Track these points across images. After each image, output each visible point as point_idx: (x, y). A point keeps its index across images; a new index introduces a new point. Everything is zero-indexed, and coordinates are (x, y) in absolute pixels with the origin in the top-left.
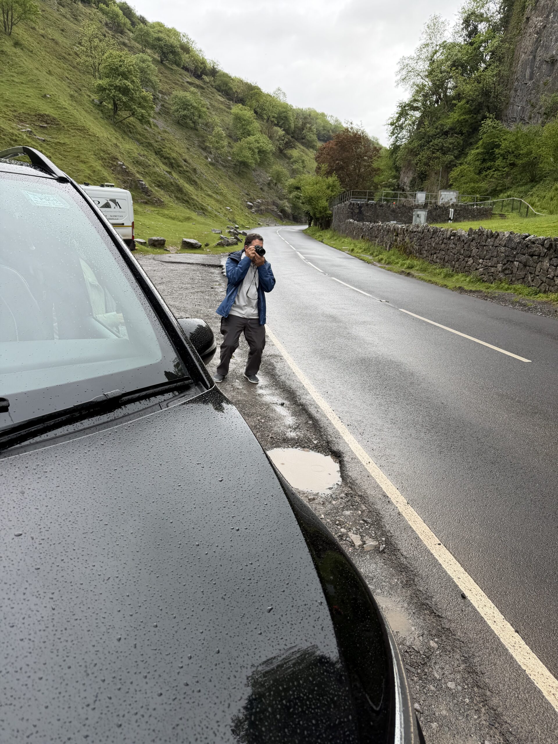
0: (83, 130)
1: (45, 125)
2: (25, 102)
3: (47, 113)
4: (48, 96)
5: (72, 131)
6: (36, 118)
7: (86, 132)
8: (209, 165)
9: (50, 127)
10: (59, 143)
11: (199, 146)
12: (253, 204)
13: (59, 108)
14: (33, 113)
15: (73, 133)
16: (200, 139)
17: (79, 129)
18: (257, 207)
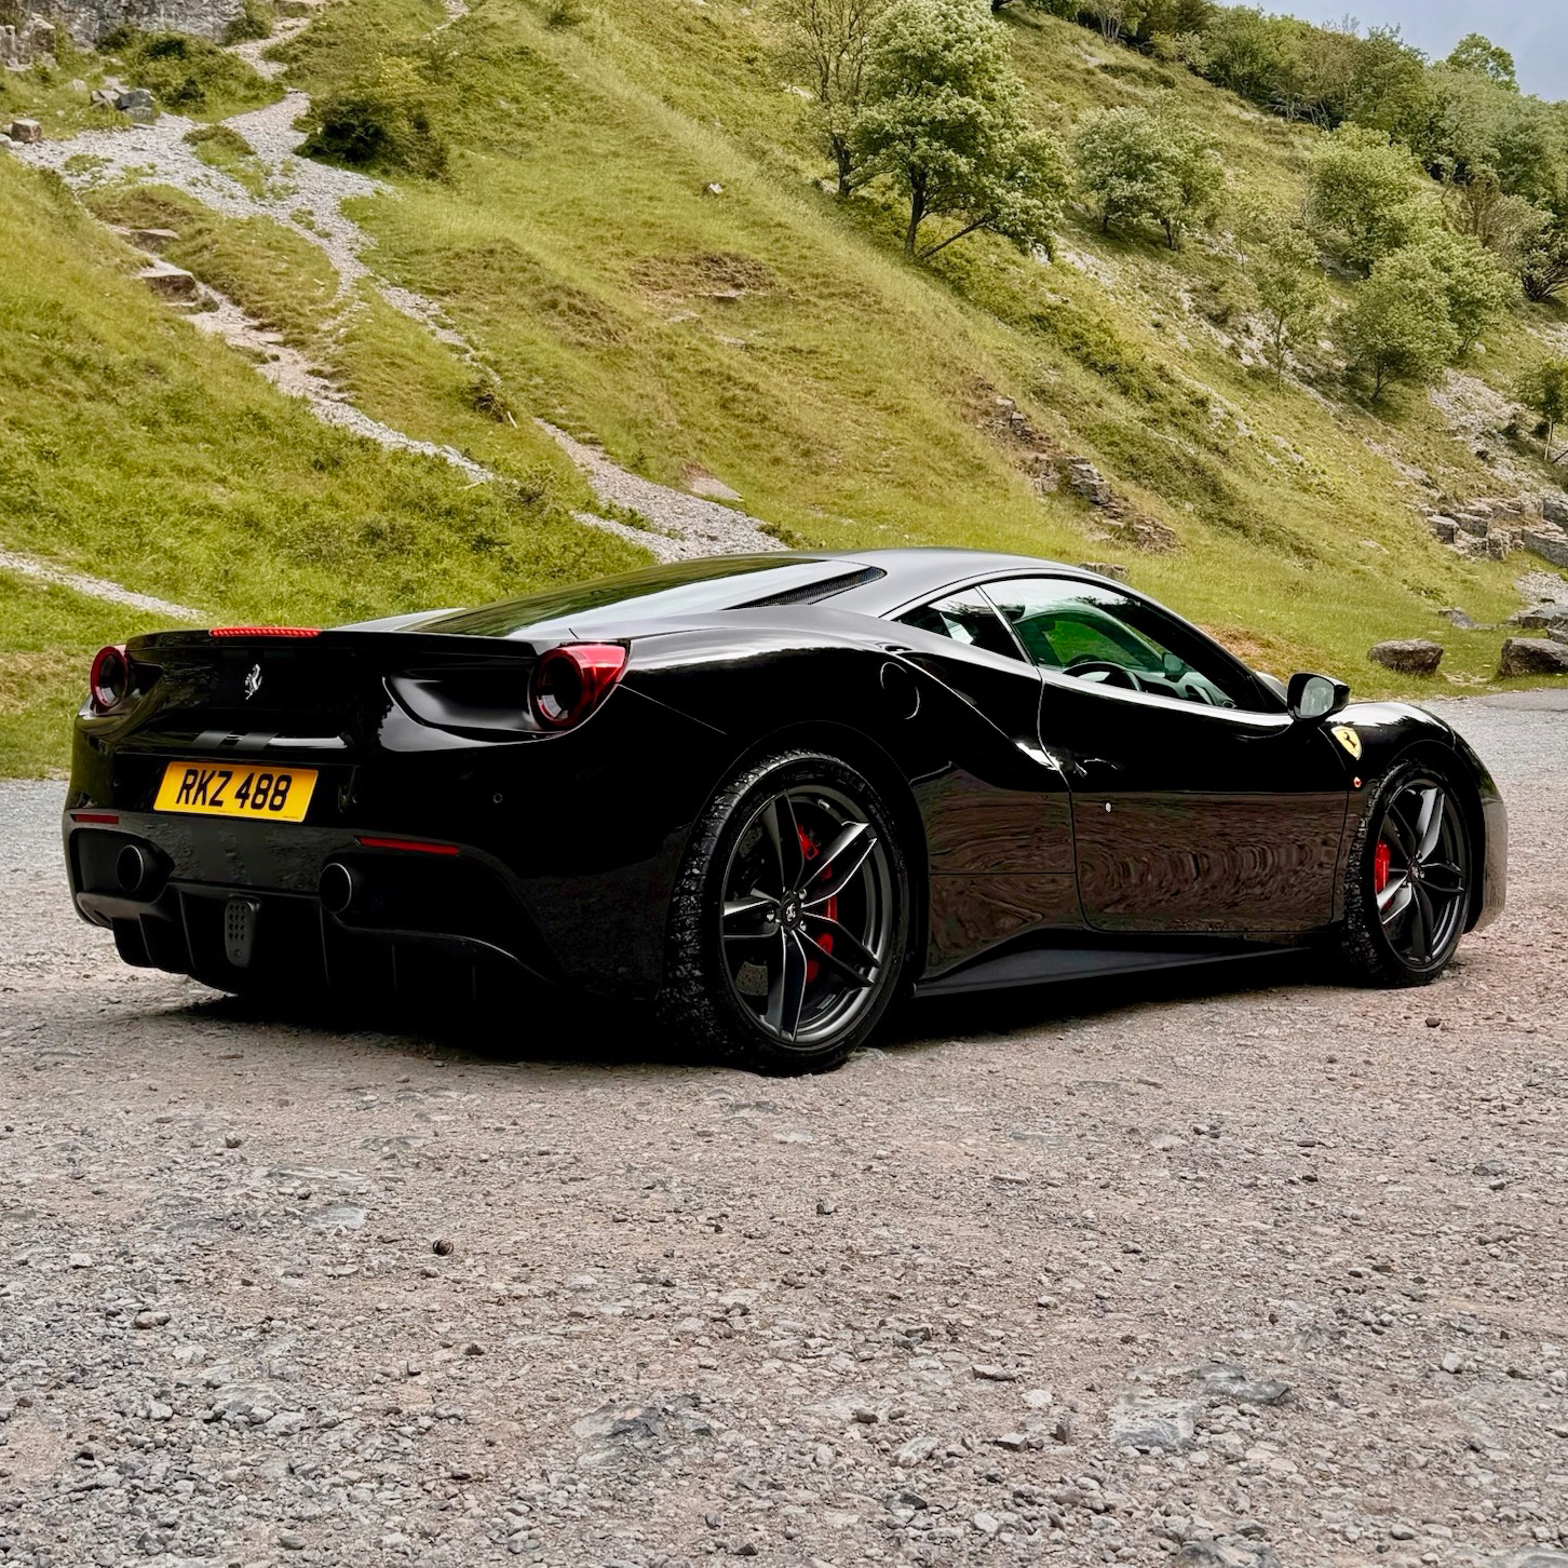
0: (856, 294)
1: (732, 293)
2: (652, 220)
3: (732, 249)
4: (716, 189)
5: (822, 303)
6: (697, 271)
7: (870, 300)
8: (1249, 381)
9: (747, 297)
10: (794, 350)
11: (1198, 309)
12: (1458, 520)
13: (758, 224)
14: (683, 256)
15: (825, 310)
16: (1198, 282)
17: (847, 295)
18: (1472, 532)
